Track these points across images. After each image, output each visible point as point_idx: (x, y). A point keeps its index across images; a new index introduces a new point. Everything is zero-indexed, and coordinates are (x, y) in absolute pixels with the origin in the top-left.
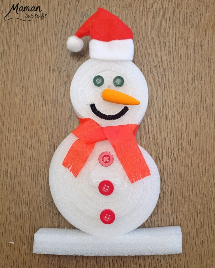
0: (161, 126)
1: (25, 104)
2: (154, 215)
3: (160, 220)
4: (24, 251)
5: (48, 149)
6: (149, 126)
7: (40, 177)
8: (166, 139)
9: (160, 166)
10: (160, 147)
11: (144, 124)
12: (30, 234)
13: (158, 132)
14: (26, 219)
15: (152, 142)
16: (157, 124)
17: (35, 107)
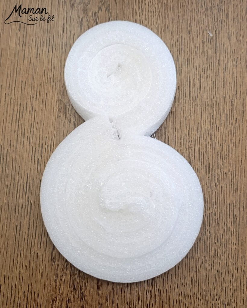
0: (217, 79)
1: (22, 49)
2: (211, 207)
3: (220, 212)
4: (21, 261)
5: (57, 113)
6: (200, 80)
7: (45, 153)
8: (225, 97)
9: (218, 135)
10: (217, 109)
11: (194, 78)
12: (29, 236)
13: (214, 88)
14: (24, 214)
15: (206, 102)
16: (212, 77)
17: (37, 54)
